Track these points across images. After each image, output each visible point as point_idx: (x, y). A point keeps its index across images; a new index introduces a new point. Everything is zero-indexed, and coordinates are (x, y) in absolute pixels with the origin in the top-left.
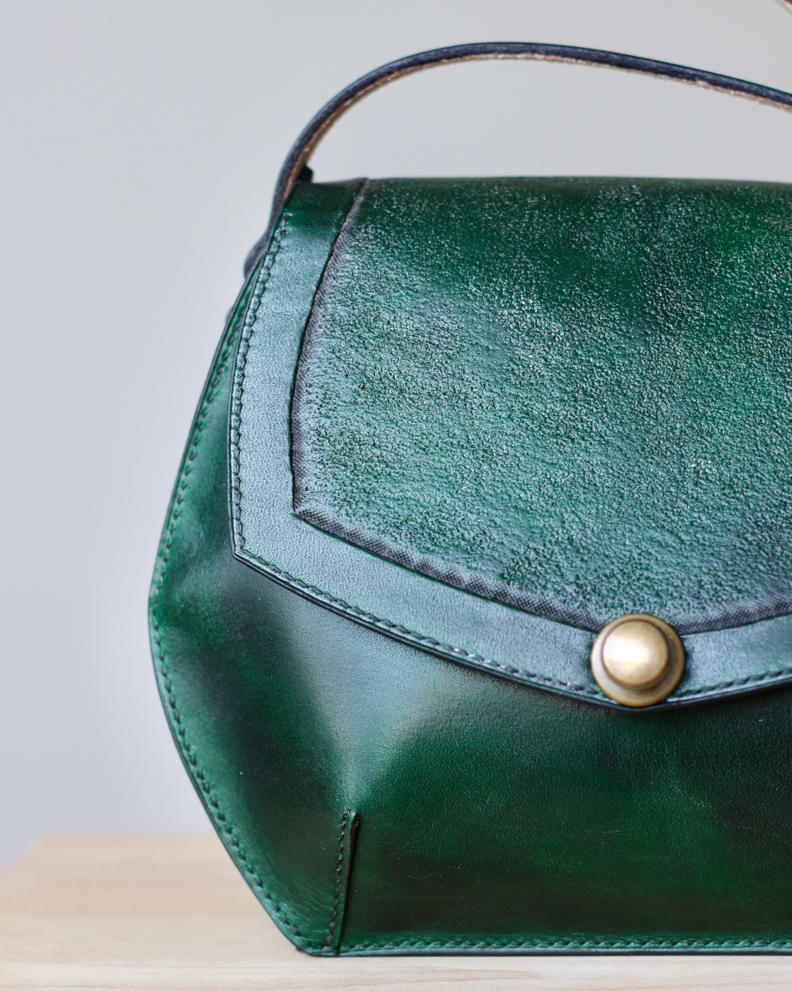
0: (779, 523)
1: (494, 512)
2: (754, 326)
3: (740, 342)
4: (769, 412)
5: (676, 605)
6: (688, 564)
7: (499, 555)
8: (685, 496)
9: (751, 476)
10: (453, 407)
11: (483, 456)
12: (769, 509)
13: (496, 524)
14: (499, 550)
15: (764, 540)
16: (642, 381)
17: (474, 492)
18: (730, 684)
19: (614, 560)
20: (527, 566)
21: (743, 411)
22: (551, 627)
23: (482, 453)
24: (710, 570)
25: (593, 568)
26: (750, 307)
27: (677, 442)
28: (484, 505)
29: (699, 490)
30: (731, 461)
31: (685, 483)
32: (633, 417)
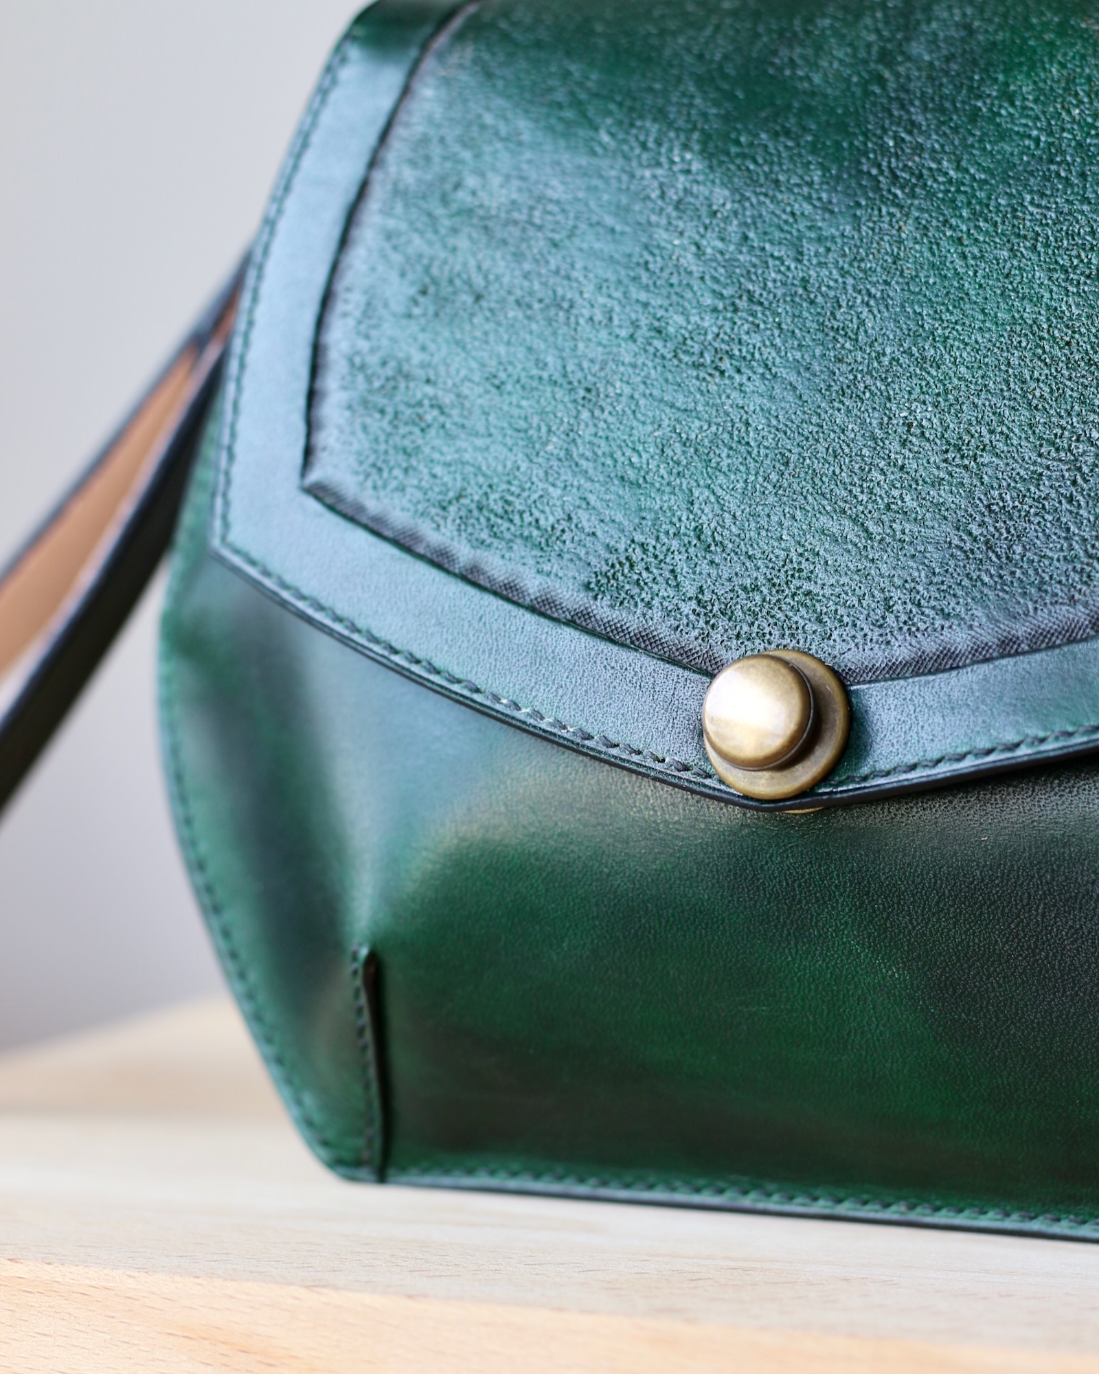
0: (1025, 507)
1: (588, 485)
2: (1031, 192)
3: (1005, 216)
4: (1035, 328)
5: (844, 637)
6: (873, 572)
7: (587, 553)
8: (883, 462)
9: (992, 432)
10: (550, 321)
11: (584, 398)
12: (1013, 484)
13: (588, 504)
14: (588, 545)
15: (997, 535)
16: (840, 280)
17: (562, 454)
18: (913, 767)
19: (760, 563)
20: (626, 571)
21: (994, 328)
22: (650, 669)
23: (582, 393)
24: (906, 581)
25: (726, 576)
26: (1029, 162)
27: (883, 376)
28: (574, 474)
29: (907, 453)
30: (964, 407)
31: (887, 442)
32: (820, 336)
